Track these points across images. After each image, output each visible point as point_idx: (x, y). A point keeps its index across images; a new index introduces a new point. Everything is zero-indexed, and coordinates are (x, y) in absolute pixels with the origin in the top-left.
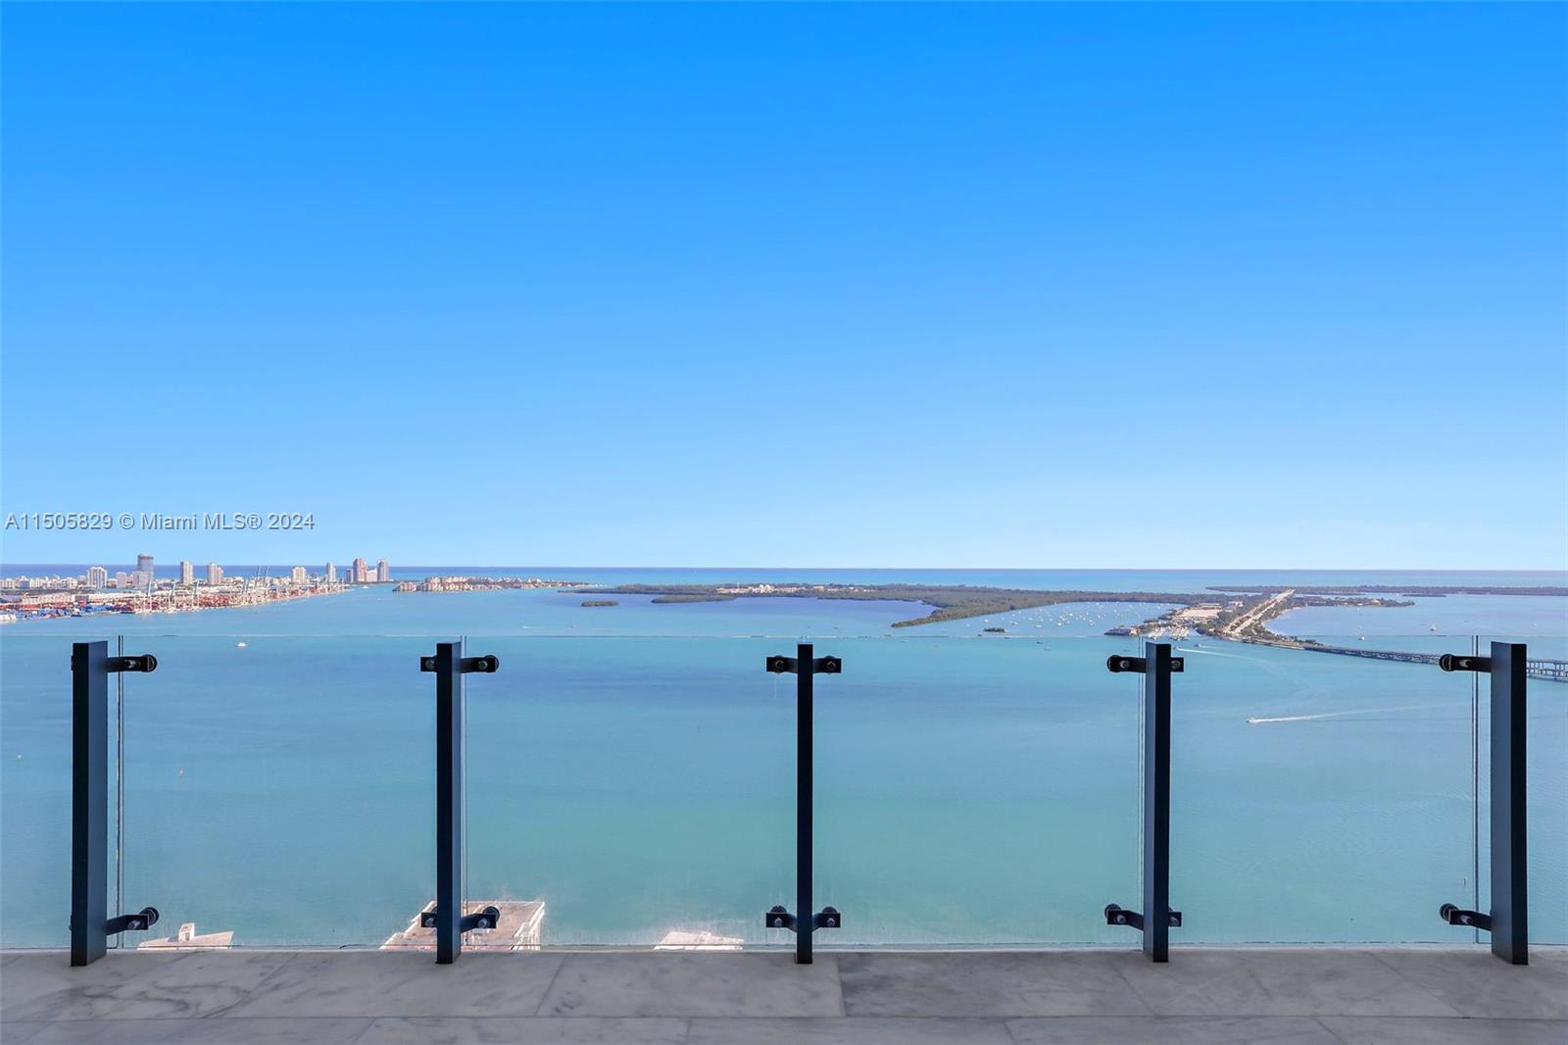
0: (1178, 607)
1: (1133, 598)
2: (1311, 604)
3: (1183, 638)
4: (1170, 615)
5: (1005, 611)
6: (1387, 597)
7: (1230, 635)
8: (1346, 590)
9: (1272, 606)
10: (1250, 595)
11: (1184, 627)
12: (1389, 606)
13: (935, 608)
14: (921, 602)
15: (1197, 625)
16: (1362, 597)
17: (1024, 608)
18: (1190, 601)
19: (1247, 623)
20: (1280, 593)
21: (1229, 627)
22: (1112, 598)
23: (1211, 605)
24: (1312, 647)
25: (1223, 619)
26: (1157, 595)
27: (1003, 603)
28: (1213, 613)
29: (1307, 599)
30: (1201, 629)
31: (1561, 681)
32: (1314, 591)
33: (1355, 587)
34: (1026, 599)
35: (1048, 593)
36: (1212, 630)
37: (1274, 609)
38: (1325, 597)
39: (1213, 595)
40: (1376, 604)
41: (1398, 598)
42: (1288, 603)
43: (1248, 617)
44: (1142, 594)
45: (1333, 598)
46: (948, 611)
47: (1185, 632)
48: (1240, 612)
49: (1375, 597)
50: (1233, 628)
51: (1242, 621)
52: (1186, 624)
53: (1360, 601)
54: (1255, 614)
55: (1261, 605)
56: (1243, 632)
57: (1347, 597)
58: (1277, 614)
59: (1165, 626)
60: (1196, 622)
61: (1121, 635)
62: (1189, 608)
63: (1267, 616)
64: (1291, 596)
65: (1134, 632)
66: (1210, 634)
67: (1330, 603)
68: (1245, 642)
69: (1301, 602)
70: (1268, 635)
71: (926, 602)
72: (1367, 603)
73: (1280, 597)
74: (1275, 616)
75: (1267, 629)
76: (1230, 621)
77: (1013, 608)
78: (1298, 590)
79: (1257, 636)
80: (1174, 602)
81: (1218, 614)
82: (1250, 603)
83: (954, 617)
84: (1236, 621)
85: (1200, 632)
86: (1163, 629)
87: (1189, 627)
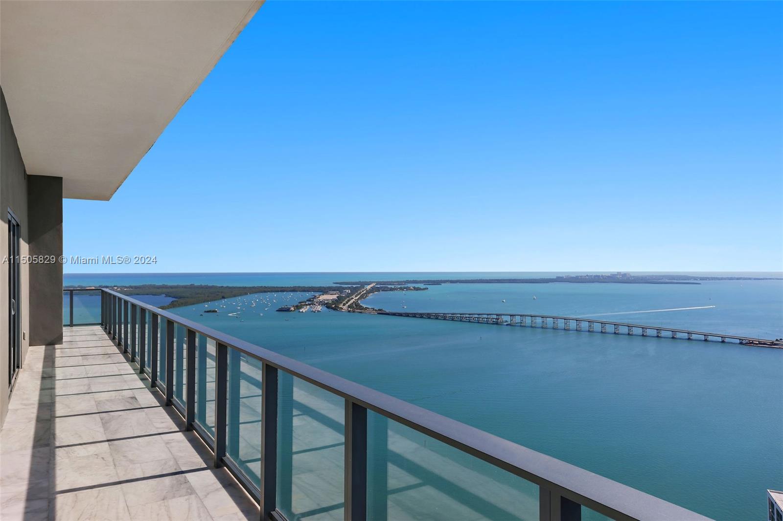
0: (317, 294)
1: (294, 290)
2: (382, 291)
3: (318, 311)
4: (313, 298)
5: (218, 300)
6: (417, 286)
7: (342, 309)
8: (399, 283)
9: (365, 292)
10: (354, 286)
11: (319, 305)
12: (417, 290)
13: (174, 299)
14: (164, 295)
15: (326, 303)
16: (406, 286)
17: (231, 297)
18: (324, 290)
19: (352, 301)
20: (369, 285)
21: (342, 304)
22: (283, 290)
23: (335, 292)
24: (381, 313)
25: (340, 300)
26: (307, 287)
27: (218, 295)
28: (335, 297)
29: (381, 288)
30: (328, 305)
31: (481, 323)
32: (385, 283)
33: (404, 281)
34: (232, 292)
35: (245, 288)
36: (333, 306)
37: (365, 293)
38: (389, 286)
39: (336, 287)
40: (412, 289)
41: (422, 286)
42: (372, 290)
43: (352, 298)
44: (299, 287)
45: (393, 287)
46: (182, 301)
47: (319, 308)
48: (349, 295)
49: (411, 286)
50: (344, 305)
51: (349, 301)
52: (322, 303)
53: (405, 288)
54: (356, 296)
55: (359, 292)
56: (349, 307)
57: (399, 286)
58: (367, 296)
59: (309, 305)
60: (326, 302)
61: (285, 311)
62: (323, 295)
63: (362, 297)
64: (374, 286)
65: (292, 309)
66: (332, 308)
67: (391, 289)
68: (349, 311)
69: (378, 290)
70: (361, 308)
71: (167, 295)
72: (408, 289)
73: (369, 287)
74: (365, 297)
75: (361, 305)
76: (343, 301)
77: (223, 298)
78: (378, 283)
79: (356, 308)
80: (315, 291)
81: (337, 297)
82: (354, 290)
83: (186, 304)
84: (346, 300)
85: (328, 307)
86: (308, 307)
87: (322, 305)
